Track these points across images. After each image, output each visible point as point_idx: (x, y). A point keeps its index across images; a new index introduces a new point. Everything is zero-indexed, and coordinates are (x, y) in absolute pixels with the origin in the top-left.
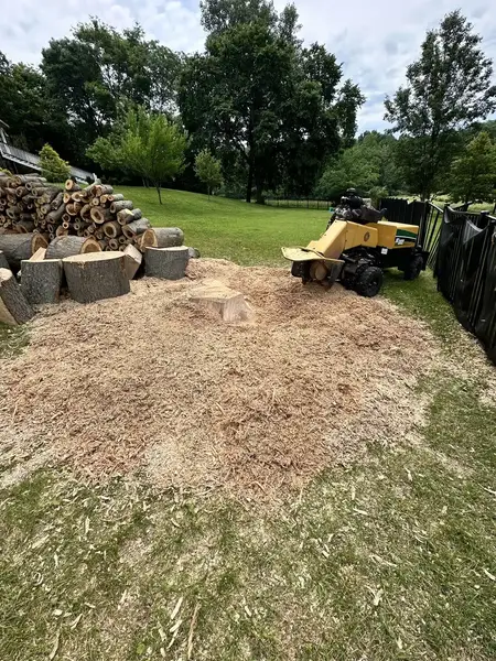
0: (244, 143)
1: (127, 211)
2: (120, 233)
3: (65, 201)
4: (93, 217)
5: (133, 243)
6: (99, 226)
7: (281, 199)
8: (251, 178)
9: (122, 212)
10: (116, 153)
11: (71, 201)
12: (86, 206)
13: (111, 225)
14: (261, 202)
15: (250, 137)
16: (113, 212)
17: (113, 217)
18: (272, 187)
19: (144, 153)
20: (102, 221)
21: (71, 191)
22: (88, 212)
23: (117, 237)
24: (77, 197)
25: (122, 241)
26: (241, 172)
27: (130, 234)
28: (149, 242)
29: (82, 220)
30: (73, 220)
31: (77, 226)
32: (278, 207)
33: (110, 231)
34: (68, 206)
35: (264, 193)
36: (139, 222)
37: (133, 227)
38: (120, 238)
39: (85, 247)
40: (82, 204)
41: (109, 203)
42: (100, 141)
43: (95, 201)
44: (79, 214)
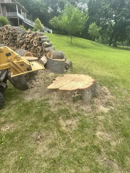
0: (113, 21)
1: (46, 43)
2: (42, 51)
3: (26, 37)
4: (34, 43)
5: (46, 56)
6: (35, 47)
8: (113, 36)
9: (44, 43)
11: (28, 37)
12: (33, 39)
13: (39, 47)
14: (115, 46)
16: (41, 42)
17: (41, 44)
18: (122, 40)
20: (36, 46)
21: (29, 33)
22: (32, 42)
23: (41, 52)
24: (30, 36)
25: (42, 54)
26: (109, 33)
27: (46, 52)
28: (50, 56)
29: (30, 45)
30: (27, 44)
31: (28, 46)
32: (123, 49)
33: (39, 49)
34: (27, 39)
35: (117, 42)
36: (50, 47)
37: (47, 49)
38: (42, 53)
40: (31, 38)
41: (40, 39)
42: (55, 18)
43: (35, 38)
44: (30, 41)
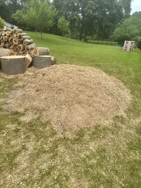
0: (80, 14)
1: (27, 40)
2: (24, 49)
3: (3, 35)
4: (13, 42)
5: (29, 53)
6: (16, 45)
7: (96, 40)
8: (82, 30)
9: (25, 40)
10: (25, 17)
11: (5, 35)
12: (11, 37)
13: (21, 45)
14: (86, 41)
15: (83, 12)
16: (22, 40)
17: (22, 42)
18: (91, 34)
19: (37, 17)
20: (17, 44)
21: (6, 31)
22: (12, 40)
23: (22, 51)
24: (8, 33)
25: (25, 52)
26: (78, 27)
27: (28, 50)
28: (36, 53)
29: (9, 43)
30: (5, 42)
31: (7, 45)
32: (93, 43)
33: (20, 48)
34: (4, 37)
35: (87, 37)
36: (32, 45)
37: (29, 47)
39: (9, 53)
40: (9, 36)
41: (20, 37)
42: (18, 12)
43: (15, 35)
44: (8, 40)
